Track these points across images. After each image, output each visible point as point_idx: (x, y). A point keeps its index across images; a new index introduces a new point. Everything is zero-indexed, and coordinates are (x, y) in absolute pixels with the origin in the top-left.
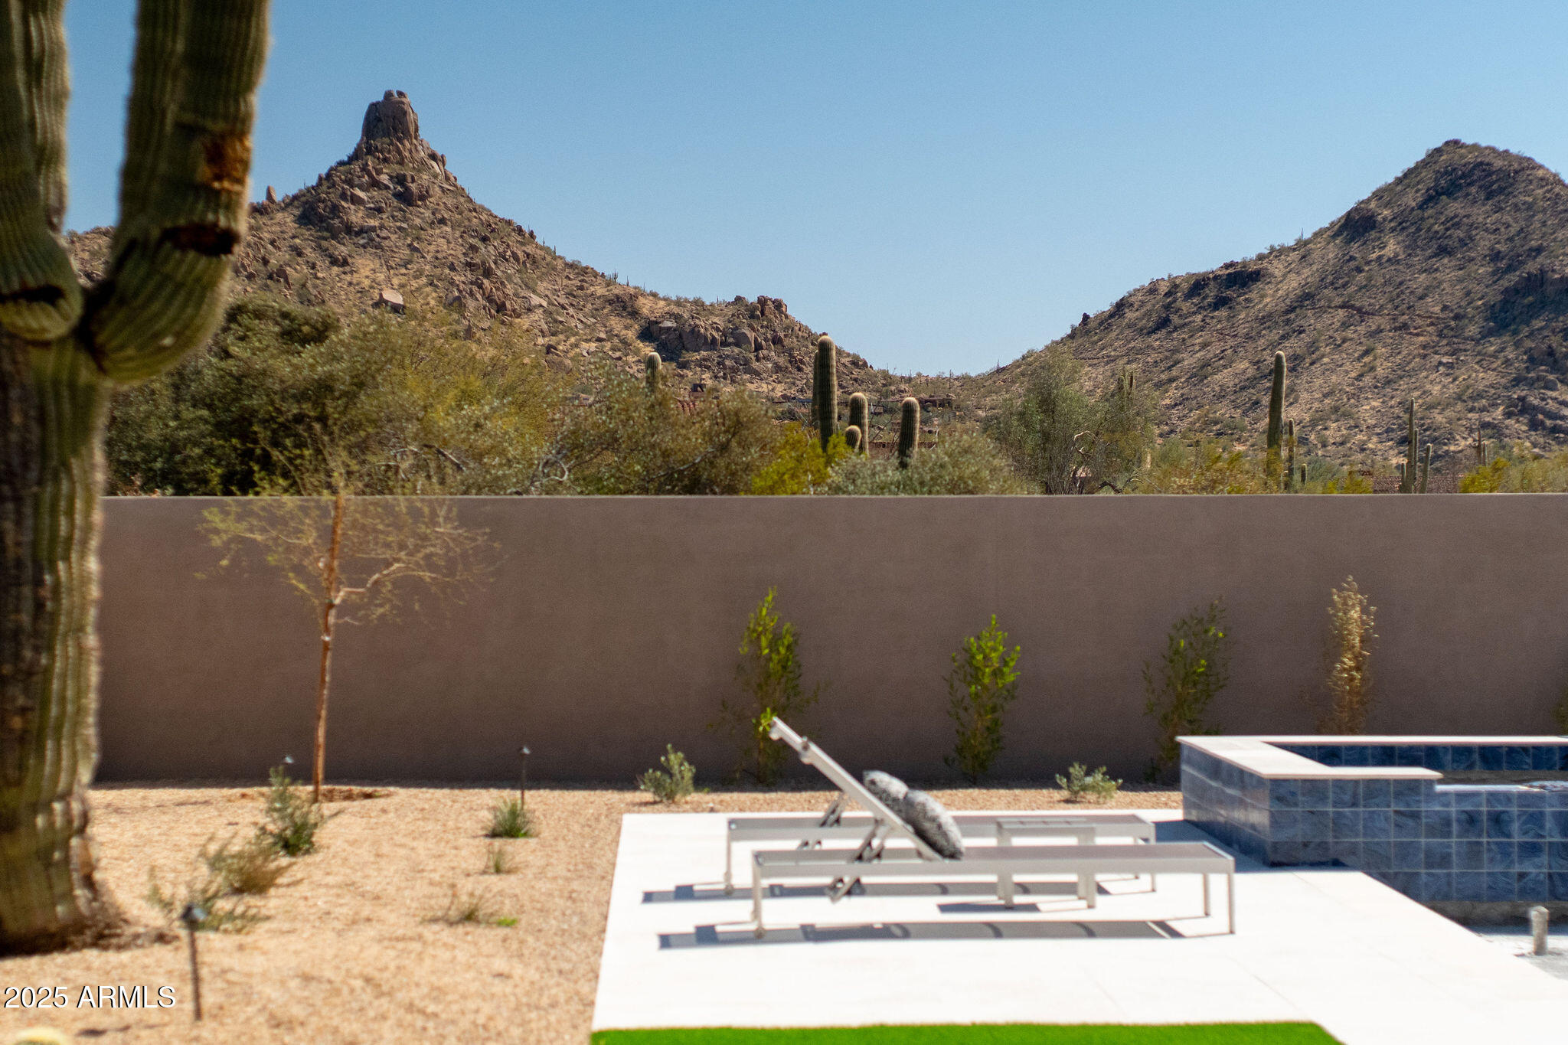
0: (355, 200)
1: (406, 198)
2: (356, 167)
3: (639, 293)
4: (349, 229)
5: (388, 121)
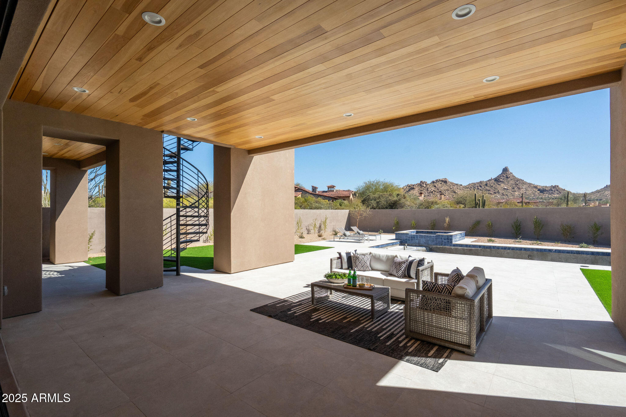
0: (501, 178)
1: (507, 178)
2: (501, 175)
3: (538, 186)
4: (500, 181)
5: (505, 170)
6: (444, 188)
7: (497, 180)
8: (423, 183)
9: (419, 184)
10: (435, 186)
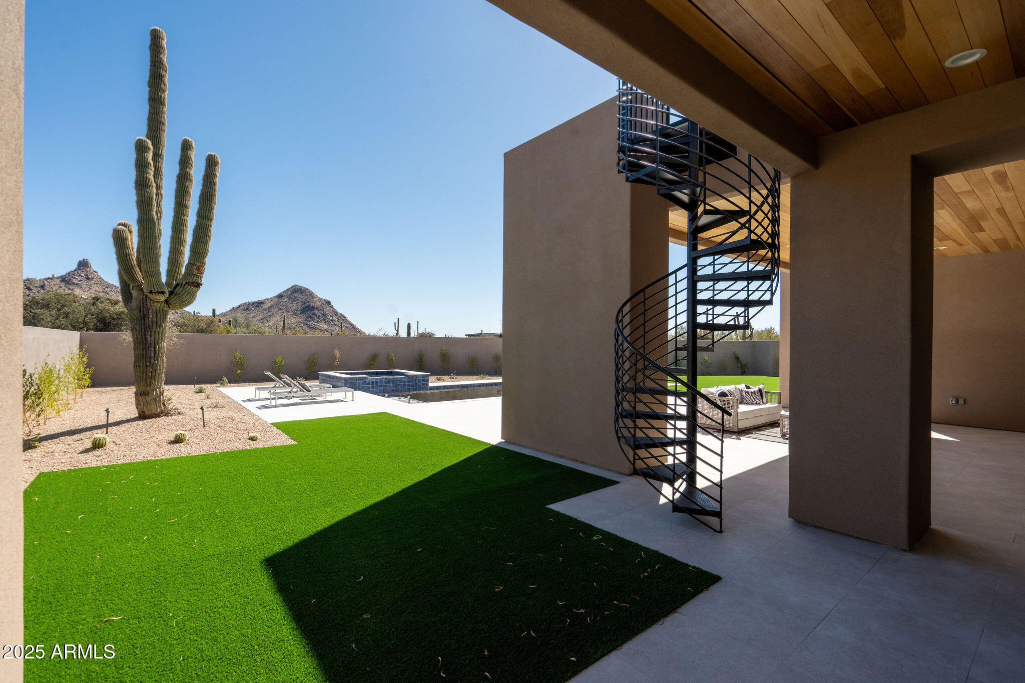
0: (75, 278)
1: (88, 279)
2: (76, 272)
4: (74, 284)
5: (83, 264)
7: (66, 280)
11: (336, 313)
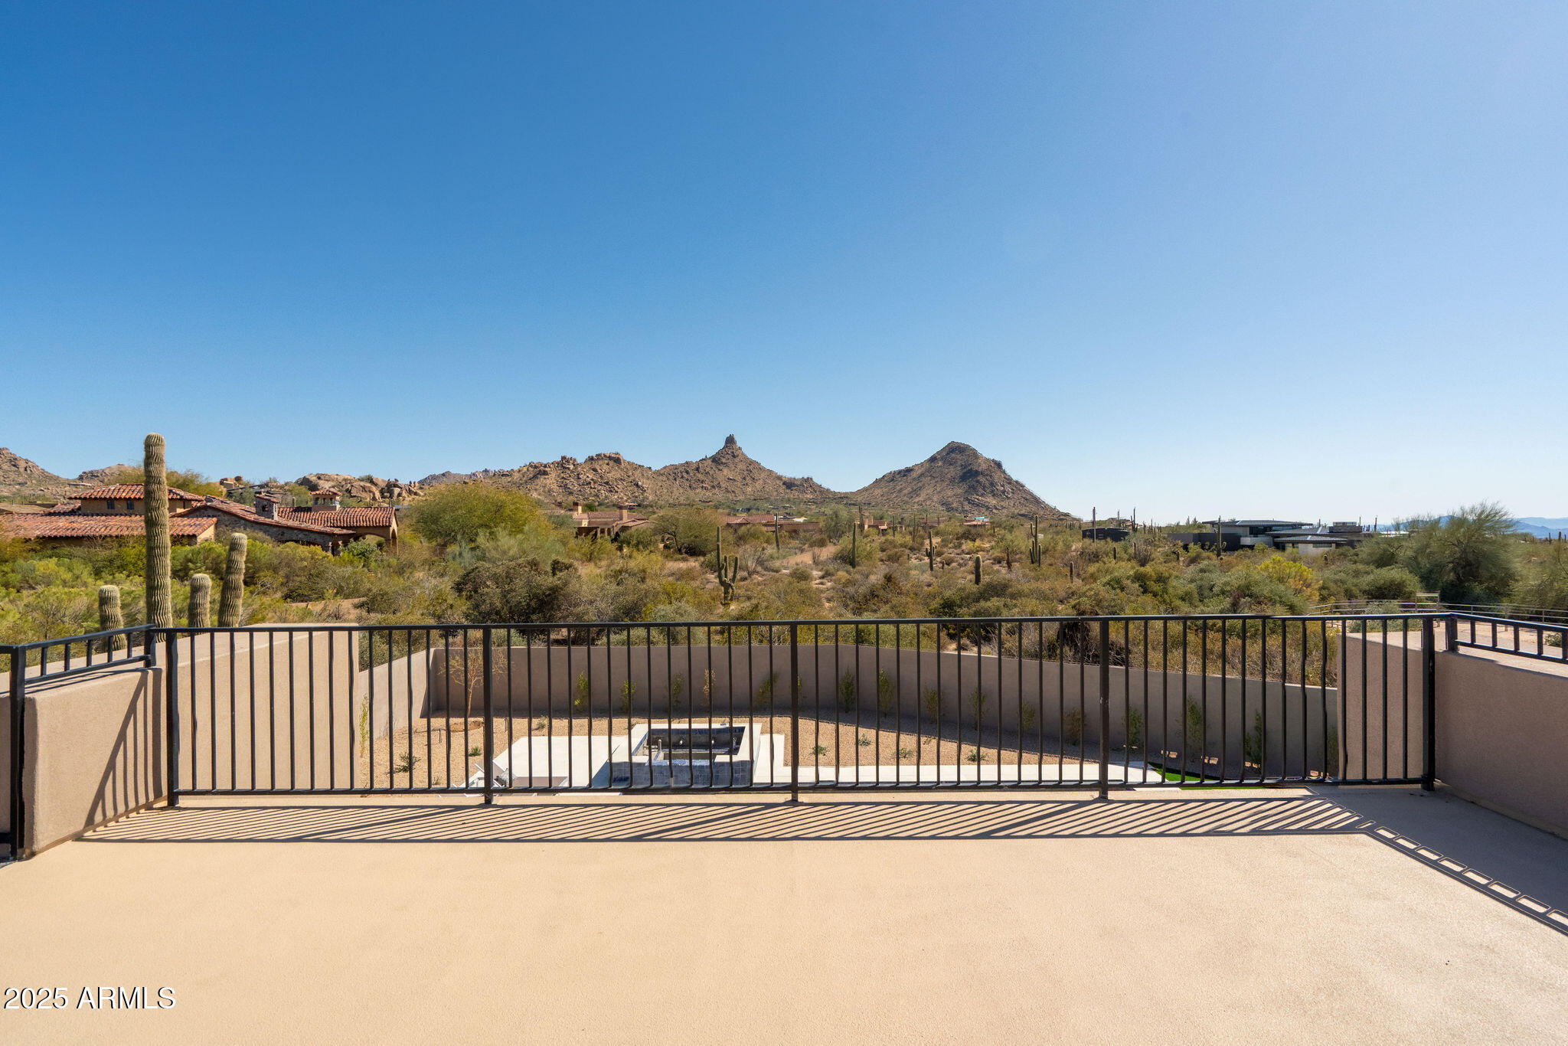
0: (723, 457)
1: (734, 456)
2: (724, 451)
3: (782, 476)
4: (722, 463)
6: (613, 475)
7: (716, 460)
8: (568, 462)
9: (558, 463)
10: (595, 470)
11: (1009, 480)
